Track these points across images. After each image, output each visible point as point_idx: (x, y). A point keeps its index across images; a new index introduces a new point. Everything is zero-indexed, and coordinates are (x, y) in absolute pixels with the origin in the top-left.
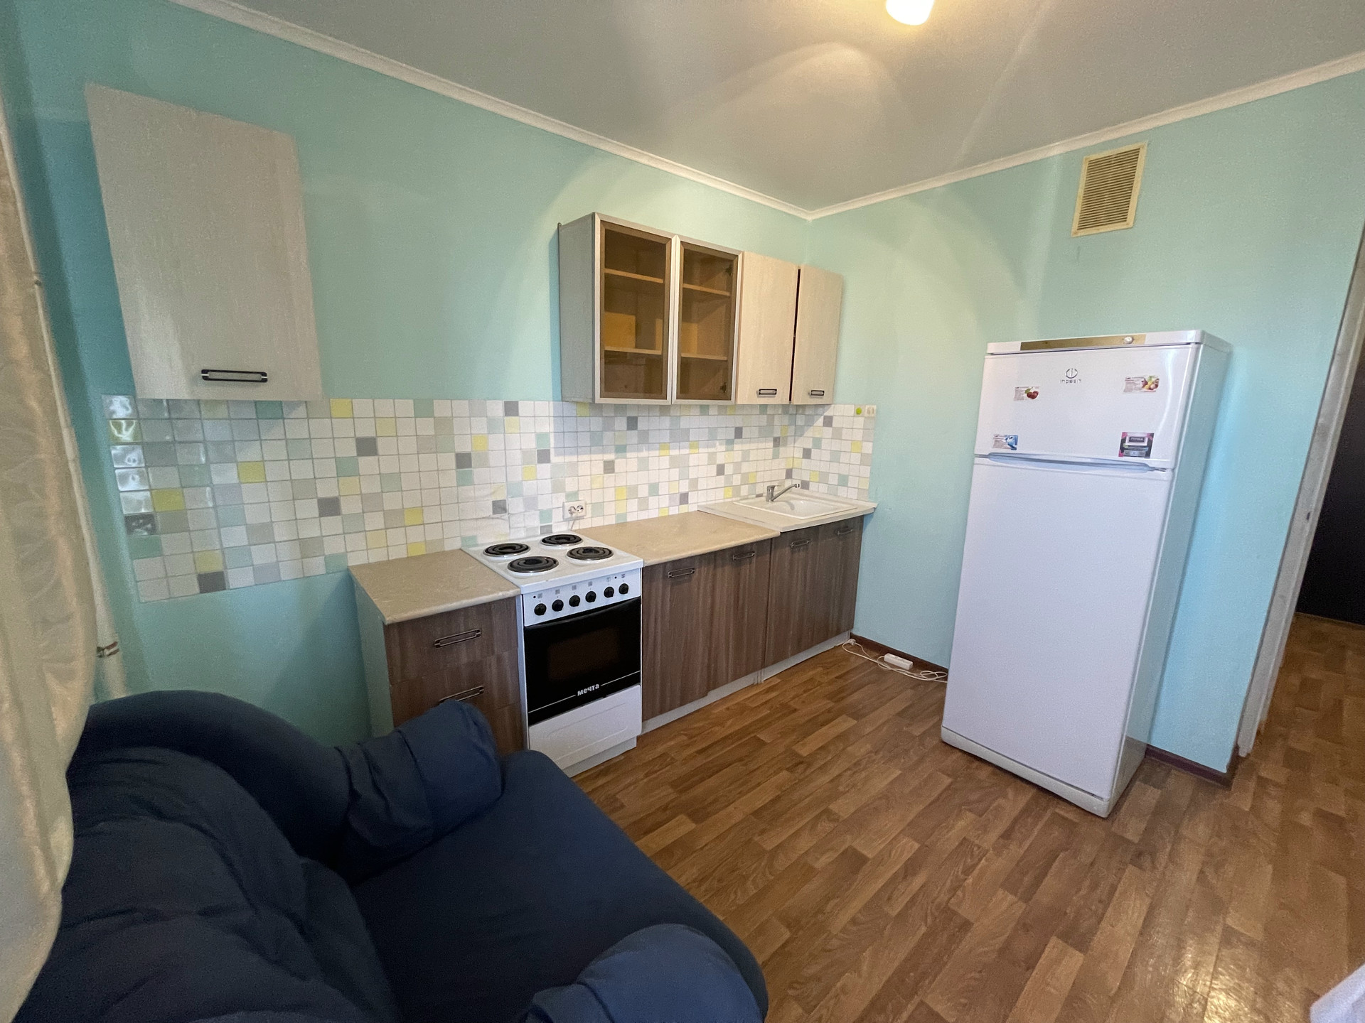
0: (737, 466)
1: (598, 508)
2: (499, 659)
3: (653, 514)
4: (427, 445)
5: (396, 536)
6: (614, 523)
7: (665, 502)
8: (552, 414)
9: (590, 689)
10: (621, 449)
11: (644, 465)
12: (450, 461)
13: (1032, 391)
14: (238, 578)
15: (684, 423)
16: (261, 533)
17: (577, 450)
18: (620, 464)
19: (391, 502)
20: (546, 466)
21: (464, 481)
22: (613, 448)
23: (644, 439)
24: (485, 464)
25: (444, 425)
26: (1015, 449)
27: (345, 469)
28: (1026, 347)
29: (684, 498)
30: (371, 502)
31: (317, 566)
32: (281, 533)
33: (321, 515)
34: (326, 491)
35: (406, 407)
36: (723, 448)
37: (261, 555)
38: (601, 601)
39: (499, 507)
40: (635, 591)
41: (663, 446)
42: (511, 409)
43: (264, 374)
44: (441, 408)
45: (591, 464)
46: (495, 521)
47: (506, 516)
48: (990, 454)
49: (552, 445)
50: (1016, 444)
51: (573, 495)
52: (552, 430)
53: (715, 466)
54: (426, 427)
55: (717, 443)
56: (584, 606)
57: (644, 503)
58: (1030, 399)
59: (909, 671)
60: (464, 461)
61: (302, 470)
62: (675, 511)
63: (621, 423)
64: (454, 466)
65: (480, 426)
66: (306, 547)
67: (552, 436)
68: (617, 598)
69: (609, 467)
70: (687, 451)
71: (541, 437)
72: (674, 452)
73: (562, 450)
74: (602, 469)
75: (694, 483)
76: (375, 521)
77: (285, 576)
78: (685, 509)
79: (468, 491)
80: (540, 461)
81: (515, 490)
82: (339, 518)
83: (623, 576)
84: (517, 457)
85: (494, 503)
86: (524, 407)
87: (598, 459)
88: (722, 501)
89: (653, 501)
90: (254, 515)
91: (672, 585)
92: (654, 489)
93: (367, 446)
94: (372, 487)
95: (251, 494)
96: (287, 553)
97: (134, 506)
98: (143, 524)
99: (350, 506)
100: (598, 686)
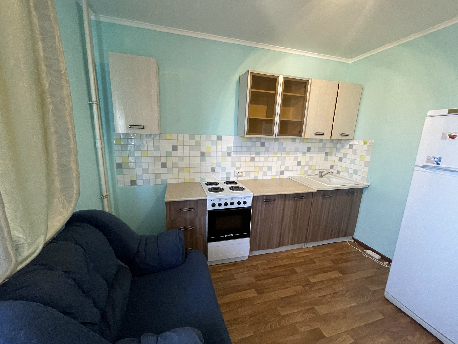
0: (307, 163)
1: (247, 173)
2: (200, 219)
3: (269, 177)
4: (192, 149)
5: (181, 176)
6: (253, 179)
7: (274, 173)
8: (233, 140)
9: (230, 235)
10: (258, 153)
11: (266, 159)
12: (199, 154)
13: (452, 135)
14: (140, 183)
15: (285, 145)
16: (146, 171)
17: (241, 153)
18: (257, 159)
19: (181, 165)
20: (230, 158)
21: (203, 160)
22: (255, 153)
23: (267, 150)
24: (210, 156)
25: (198, 143)
26: (439, 164)
27: (169, 154)
28: (451, 112)
29: (282, 173)
30: (175, 165)
31: (159, 182)
32: (151, 171)
33: (161, 167)
34: (163, 160)
35: (187, 137)
36: (301, 155)
37: (146, 177)
38: (236, 206)
39: (213, 170)
40: (249, 204)
41: (275, 153)
42: (219, 138)
43: (143, 126)
44: (197, 137)
45: (246, 158)
46: (211, 174)
47: (215, 173)
48: (424, 166)
49: (232, 150)
50: (440, 162)
51: (238, 168)
52: (233, 146)
53: (297, 162)
54: (192, 143)
55: (299, 153)
56: (229, 206)
57: (265, 173)
58: (451, 139)
59: (378, 260)
60: (203, 154)
61: (157, 154)
62: (278, 177)
63: (259, 144)
64: (200, 156)
65: (209, 143)
66: (157, 176)
67: (232, 147)
68: (242, 205)
69: (253, 159)
70: (285, 155)
71: (229, 148)
72: (279, 155)
73: (236, 152)
74: (250, 160)
75: (287, 168)
76: (175, 170)
77: (151, 183)
78: (282, 177)
79: (204, 164)
80: (228, 156)
81: (218, 165)
82: (166, 168)
83: (245, 198)
84: (220, 154)
85: (212, 168)
86: (224, 138)
87: (249, 156)
88: (299, 175)
89: (269, 173)
90: (145, 166)
91: (266, 204)
92: (270, 168)
93: (175, 148)
94: (175, 160)
95: (144, 160)
96: (152, 177)
97: (118, 160)
98: (120, 166)
99: (169, 165)
100: (233, 235)
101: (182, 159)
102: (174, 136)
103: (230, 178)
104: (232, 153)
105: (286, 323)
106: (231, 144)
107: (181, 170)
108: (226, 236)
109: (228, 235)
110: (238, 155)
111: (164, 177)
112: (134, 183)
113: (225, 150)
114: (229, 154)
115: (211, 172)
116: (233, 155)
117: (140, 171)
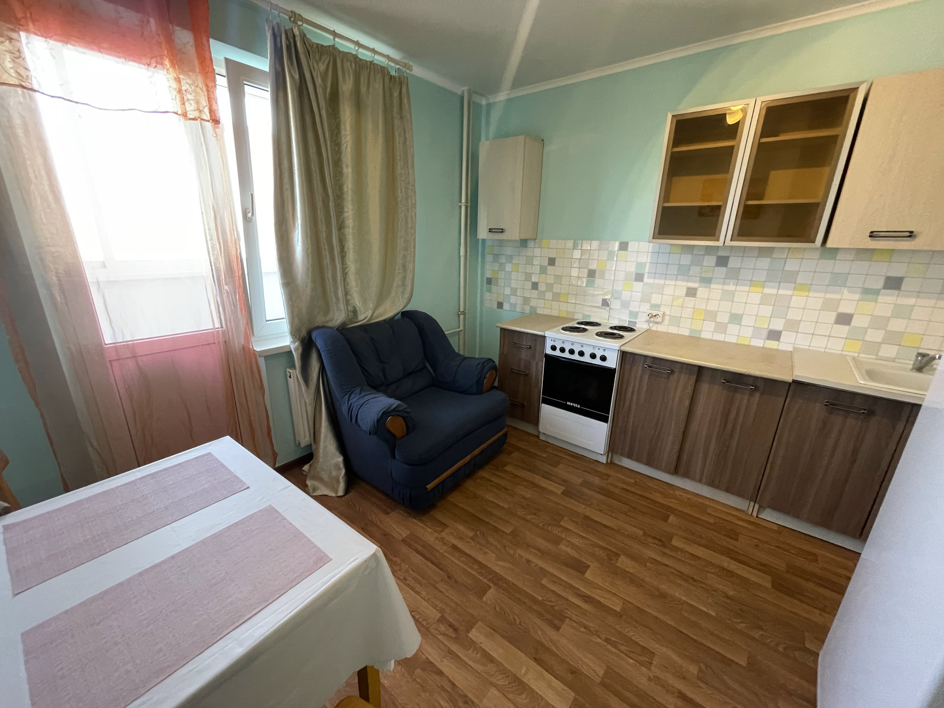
0: (879, 322)
1: (675, 320)
3: (733, 339)
6: (688, 335)
8: (650, 251)
9: (574, 405)
10: (707, 281)
11: (729, 296)
12: (585, 273)
14: (506, 306)
15: (792, 265)
16: (514, 291)
17: (665, 276)
18: (702, 292)
20: (640, 284)
21: (590, 284)
22: (698, 278)
23: (734, 276)
24: (602, 277)
25: (586, 254)
27: (543, 270)
29: (774, 335)
31: (527, 310)
32: (519, 292)
33: (532, 289)
34: (534, 279)
35: (569, 244)
36: (857, 296)
37: (513, 300)
38: (587, 359)
39: (605, 303)
40: (612, 362)
42: (624, 246)
43: (502, 229)
44: (586, 245)
45: (676, 288)
51: (654, 306)
52: (648, 261)
53: (835, 314)
54: (577, 254)
55: (845, 291)
56: (576, 357)
57: (721, 328)
60: (592, 274)
61: (529, 269)
62: (758, 343)
63: (711, 260)
64: (586, 276)
65: (604, 255)
66: (526, 300)
67: (648, 265)
68: (597, 362)
69: (691, 293)
70: (790, 292)
72: (770, 291)
74: (684, 293)
76: (549, 296)
77: (518, 309)
78: (772, 344)
79: (591, 290)
80: (636, 280)
81: (616, 295)
82: (537, 291)
83: (604, 350)
84: (621, 276)
85: (603, 300)
87: (682, 286)
89: (733, 329)
90: (514, 284)
92: (736, 319)
93: (552, 262)
94: (551, 280)
95: (514, 275)
96: (520, 301)
97: (488, 274)
98: (489, 281)
99: (542, 287)
100: (579, 406)
101: (558, 278)
102: (553, 243)
103: (636, 322)
104: (646, 275)
105: (556, 531)
106: (645, 259)
107: (557, 297)
108: (568, 403)
109: (572, 404)
110: (656, 281)
111: (533, 303)
112: (500, 305)
113: (632, 268)
114: (639, 277)
115: (600, 305)
116: (646, 280)
117: (508, 291)
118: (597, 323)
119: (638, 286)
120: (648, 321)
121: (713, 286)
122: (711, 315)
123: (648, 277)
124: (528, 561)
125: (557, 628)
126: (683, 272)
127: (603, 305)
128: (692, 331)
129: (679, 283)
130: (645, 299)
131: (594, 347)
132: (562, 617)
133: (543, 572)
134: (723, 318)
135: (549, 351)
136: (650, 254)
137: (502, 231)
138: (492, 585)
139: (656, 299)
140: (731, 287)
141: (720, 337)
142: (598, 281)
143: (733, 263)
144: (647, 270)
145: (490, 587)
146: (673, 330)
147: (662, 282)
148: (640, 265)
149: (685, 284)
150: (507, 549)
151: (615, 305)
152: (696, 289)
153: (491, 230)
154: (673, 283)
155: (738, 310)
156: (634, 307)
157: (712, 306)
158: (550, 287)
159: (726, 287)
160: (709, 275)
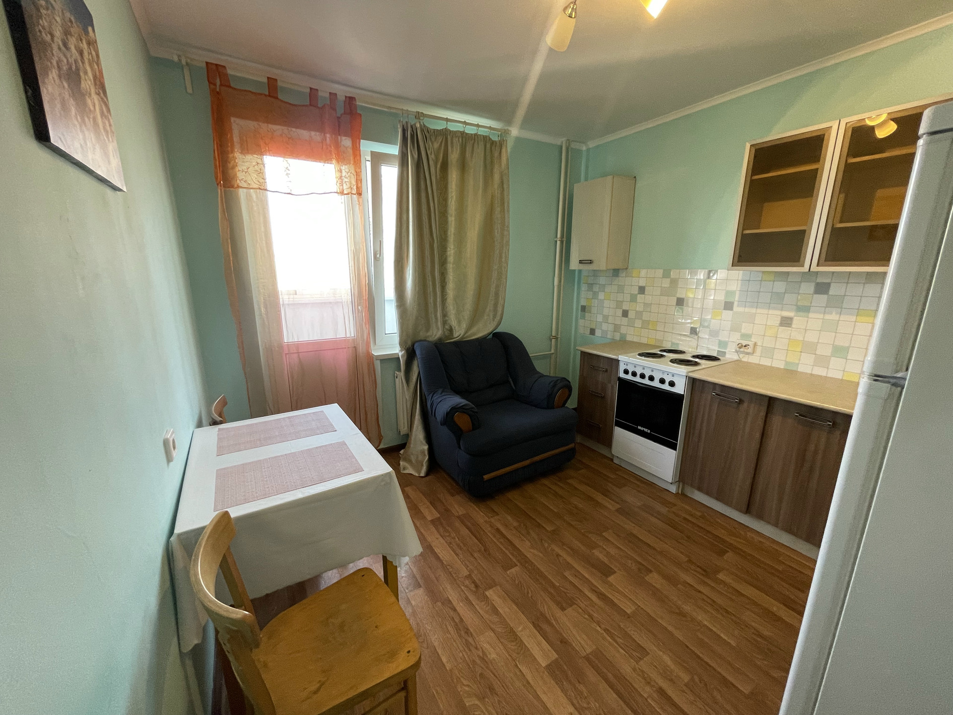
1: (769, 352)
3: (836, 375)
4: (665, 293)
5: (644, 333)
6: (782, 367)
7: (854, 367)
9: (644, 430)
10: (804, 309)
11: (830, 327)
12: (673, 301)
14: (598, 333)
16: (606, 318)
17: (756, 304)
18: (798, 322)
19: (645, 316)
20: (729, 313)
22: (794, 307)
23: (837, 304)
24: (691, 305)
25: (674, 282)
27: (633, 298)
31: (617, 336)
32: (610, 320)
33: (622, 316)
34: (625, 307)
35: (660, 273)
37: (605, 327)
38: (656, 384)
39: (694, 332)
40: (681, 389)
42: (712, 275)
43: (591, 260)
45: (769, 317)
47: (693, 336)
51: (745, 336)
52: (738, 289)
56: (647, 381)
57: (822, 361)
60: (680, 302)
61: (620, 297)
63: (807, 289)
64: (675, 304)
65: (692, 284)
66: (617, 328)
67: (738, 293)
68: (667, 387)
69: (786, 322)
73: (744, 303)
74: (779, 322)
76: (638, 323)
77: (609, 336)
79: (679, 319)
80: (725, 309)
81: (705, 323)
82: (627, 319)
83: (673, 376)
84: (710, 304)
85: (692, 328)
86: (721, 274)
87: (774, 316)
89: (837, 363)
90: (606, 311)
92: (840, 351)
93: (642, 290)
94: (640, 308)
95: (606, 303)
96: (611, 327)
97: (583, 302)
98: (584, 309)
99: (631, 315)
100: (649, 431)
101: (647, 305)
102: (643, 272)
103: (725, 352)
104: (736, 304)
105: (594, 538)
106: (735, 286)
107: (646, 324)
108: (639, 428)
109: (642, 429)
110: (747, 310)
111: (623, 330)
112: (592, 332)
113: (721, 297)
114: (728, 306)
115: (689, 334)
116: (736, 308)
117: (600, 318)
118: (681, 351)
119: (727, 314)
120: (737, 352)
121: (811, 315)
122: (809, 347)
123: (738, 306)
124: (558, 555)
125: (563, 609)
126: (778, 299)
127: (691, 333)
128: (787, 363)
129: (771, 312)
130: (735, 328)
131: (663, 372)
132: (571, 603)
133: (569, 566)
134: (824, 350)
135: (622, 375)
136: (739, 282)
137: (591, 262)
138: (518, 564)
139: (746, 328)
140: (833, 316)
141: (820, 371)
142: (687, 310)
143: (834, 290)
144: (737, 298)
145: (517, 565)
146: (766, 362)
147: (753, 311)
148: (729, 293)
149: (778, 312)
150: (543, 542)
151: (704, 334)
152: (791, 319)
153: (581, 262)
154: (765, 311)
155: (842, 342)
156: (723, 336)
157: (811, 337)
158: (639, 314)
159: (827, 317)
160: (807, 304)
